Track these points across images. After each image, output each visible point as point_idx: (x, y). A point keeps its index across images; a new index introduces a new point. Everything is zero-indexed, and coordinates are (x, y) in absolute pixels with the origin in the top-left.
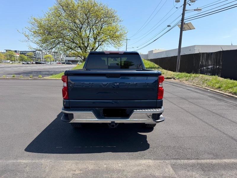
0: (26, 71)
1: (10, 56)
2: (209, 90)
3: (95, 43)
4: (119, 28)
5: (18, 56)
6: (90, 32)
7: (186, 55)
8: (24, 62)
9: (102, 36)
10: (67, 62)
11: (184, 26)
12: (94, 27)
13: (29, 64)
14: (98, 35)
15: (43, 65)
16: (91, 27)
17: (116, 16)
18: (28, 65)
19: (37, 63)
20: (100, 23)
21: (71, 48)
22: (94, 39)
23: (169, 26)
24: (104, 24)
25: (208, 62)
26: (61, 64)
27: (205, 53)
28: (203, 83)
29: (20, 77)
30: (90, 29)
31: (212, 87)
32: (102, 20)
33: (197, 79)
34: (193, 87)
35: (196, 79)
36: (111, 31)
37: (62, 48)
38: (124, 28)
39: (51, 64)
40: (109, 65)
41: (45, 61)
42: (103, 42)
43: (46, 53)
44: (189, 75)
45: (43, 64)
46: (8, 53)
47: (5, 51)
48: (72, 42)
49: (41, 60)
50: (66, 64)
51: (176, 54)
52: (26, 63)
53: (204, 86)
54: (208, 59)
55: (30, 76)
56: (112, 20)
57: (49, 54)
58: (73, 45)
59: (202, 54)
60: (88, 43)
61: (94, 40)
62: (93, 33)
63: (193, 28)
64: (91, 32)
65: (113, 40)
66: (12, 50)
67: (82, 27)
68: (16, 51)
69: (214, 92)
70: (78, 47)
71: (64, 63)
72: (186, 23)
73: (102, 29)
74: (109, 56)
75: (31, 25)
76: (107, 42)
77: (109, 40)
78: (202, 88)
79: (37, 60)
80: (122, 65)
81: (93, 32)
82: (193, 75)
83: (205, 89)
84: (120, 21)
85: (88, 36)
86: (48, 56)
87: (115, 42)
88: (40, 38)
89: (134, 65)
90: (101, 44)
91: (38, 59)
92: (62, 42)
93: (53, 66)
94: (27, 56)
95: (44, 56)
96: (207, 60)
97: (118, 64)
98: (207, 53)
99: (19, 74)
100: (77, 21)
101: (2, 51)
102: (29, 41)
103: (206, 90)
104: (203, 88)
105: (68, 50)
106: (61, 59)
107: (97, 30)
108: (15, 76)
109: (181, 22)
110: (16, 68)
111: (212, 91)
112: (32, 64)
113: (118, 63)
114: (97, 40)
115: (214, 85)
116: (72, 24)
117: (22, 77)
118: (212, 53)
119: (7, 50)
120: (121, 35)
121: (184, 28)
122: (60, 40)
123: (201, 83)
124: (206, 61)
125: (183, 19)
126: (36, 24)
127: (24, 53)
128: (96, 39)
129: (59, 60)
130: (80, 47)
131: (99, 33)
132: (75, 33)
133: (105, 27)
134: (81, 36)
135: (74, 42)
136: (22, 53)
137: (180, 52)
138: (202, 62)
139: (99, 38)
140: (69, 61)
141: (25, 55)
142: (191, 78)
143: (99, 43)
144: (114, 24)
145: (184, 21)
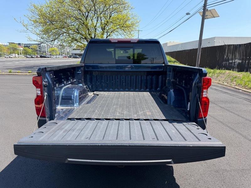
0: (28, 66)
1: (13, 49)
2: (241, 90)
3: (103, 34)
4: (130, 17)
5: (22, 49)
6: (97, 21)
7: (208, 47)
8: (28, 56)
9: (111, 25)
10: (74, 56)
11: (207, 13)
12: (101, 15)
13: (33, 57)
14: (106, 25)
15: (48, 59)
16: (98, 16)
17: (127, 3)
18: (32, 59)
19: (41, 57)
20: (109, 11)
21: (76, 40)
22: (102, 29)
23: (188, 14)
24: (113, 12)
25: (235, 55)
26: (68, 58)
27: (232, 45)
28: (232, 81)
29: (18, 73)
30: (98, 18)
31: (245, 87)
32: (111, 7)
33: (223, 76)
34: (220, 85)
35: (221, 75)
36: (121, 19)
37: (66, 39)
38: (137, 16)
39: (56, 58)
40: (117, 58)
41: (50, 54)
42: (112, 32)
43: (52, 46)
44: (212, 71)
45: (48, 57)
46: (11, 46)
47: (8, 44)
48: (77, 32)
49: (46, 54)
50: (73, 58)
51: (196, 46)
52: (31, 56)
53: (233, 84)
54: (235, 52)
55: (29, 71)
56: (122, 8)
57: (55, 47)
58: (78, 37)
59: (228, 47)
60: (95, 34)
61: (102, 31)
62: (101, 23)
63: (218, 16)
64: (99, 21)
65: (123, 30)
66: (15, 43)
67: (88, 15)
68: (19, 44)
69: (248, 93)
70: (83, 39)
71: (71, 57)
72: (209, 9)
73: (111, 18)
74: (117, 45)
75: (31, 13)
76: (116, 33)
77: (119, 30)
78: (230, 86)
79: (42, 54)
80: (135, 59)
81: (101, 21)
82: (218, 71)
83: (235, 88)
84: (132, 8)
85: (95, 25)
86: (53, 49)
87: (125, 32)
88: (41, 28)
89: (147, 58)
90: (110, 35)
91: (43, 52)
92: (65, 33)
93: (59, 60)
94: (32, 49)
95: (50, 49)
96: (233, 53)
97: (129, 58)
98: (234, 45)
99: (19, 69)
100: (83, 8)
101: (5, 44)
102: (28, 31)
103: (236, 90)
104: (232, 87)
105: (72, 41)
106: (68, 52)
107: (105, 19)
108: (12, 71)
109: (203, 8)
110: (17, 63)
111: (245, 91)
112: (37, 57)
113: (129, 55)
114: (106, 31)
115: (247, 84)
116: (76, 12)
117: (20, 73)
118: (240, 45)
119: (9, 43)
120: (133, 24)
121: (206, 16)
122: (64, 30)
123: (229, 81)
124: (233, 55)
125: (205, 6)
126: (36, 12)
127: (28, 46)
128: (104, 29)
129: (66, 54)
130: (85, 38)
131: (107, 22)
132: (81, 22)
133: (114, 15)
134: (86, 26)
135: (79, 33)
136: (26, 46)
137: (201, 44)
138: (227, 56)
139: (107, 29)
140: (75, 54)
141: (30, 48)
142: (216, 75)
143: (107, 34)
144: (124, 12)
145: (207, 7)
